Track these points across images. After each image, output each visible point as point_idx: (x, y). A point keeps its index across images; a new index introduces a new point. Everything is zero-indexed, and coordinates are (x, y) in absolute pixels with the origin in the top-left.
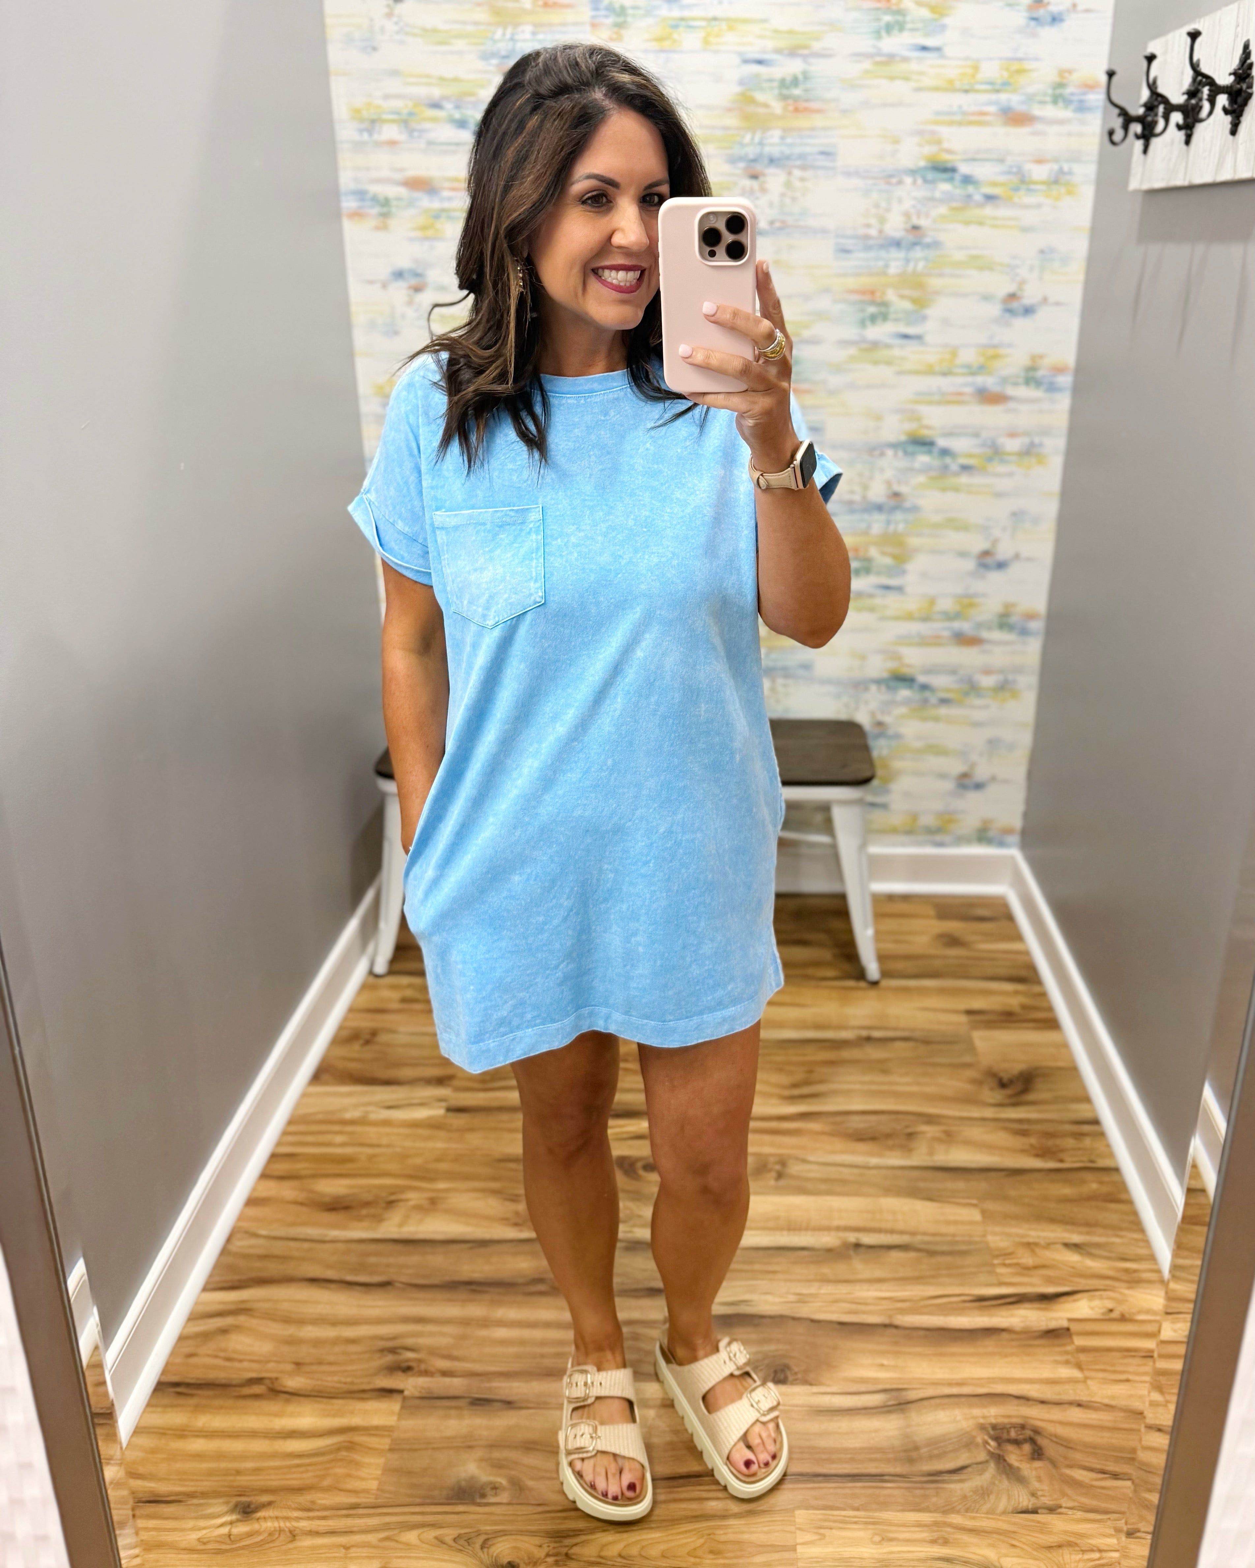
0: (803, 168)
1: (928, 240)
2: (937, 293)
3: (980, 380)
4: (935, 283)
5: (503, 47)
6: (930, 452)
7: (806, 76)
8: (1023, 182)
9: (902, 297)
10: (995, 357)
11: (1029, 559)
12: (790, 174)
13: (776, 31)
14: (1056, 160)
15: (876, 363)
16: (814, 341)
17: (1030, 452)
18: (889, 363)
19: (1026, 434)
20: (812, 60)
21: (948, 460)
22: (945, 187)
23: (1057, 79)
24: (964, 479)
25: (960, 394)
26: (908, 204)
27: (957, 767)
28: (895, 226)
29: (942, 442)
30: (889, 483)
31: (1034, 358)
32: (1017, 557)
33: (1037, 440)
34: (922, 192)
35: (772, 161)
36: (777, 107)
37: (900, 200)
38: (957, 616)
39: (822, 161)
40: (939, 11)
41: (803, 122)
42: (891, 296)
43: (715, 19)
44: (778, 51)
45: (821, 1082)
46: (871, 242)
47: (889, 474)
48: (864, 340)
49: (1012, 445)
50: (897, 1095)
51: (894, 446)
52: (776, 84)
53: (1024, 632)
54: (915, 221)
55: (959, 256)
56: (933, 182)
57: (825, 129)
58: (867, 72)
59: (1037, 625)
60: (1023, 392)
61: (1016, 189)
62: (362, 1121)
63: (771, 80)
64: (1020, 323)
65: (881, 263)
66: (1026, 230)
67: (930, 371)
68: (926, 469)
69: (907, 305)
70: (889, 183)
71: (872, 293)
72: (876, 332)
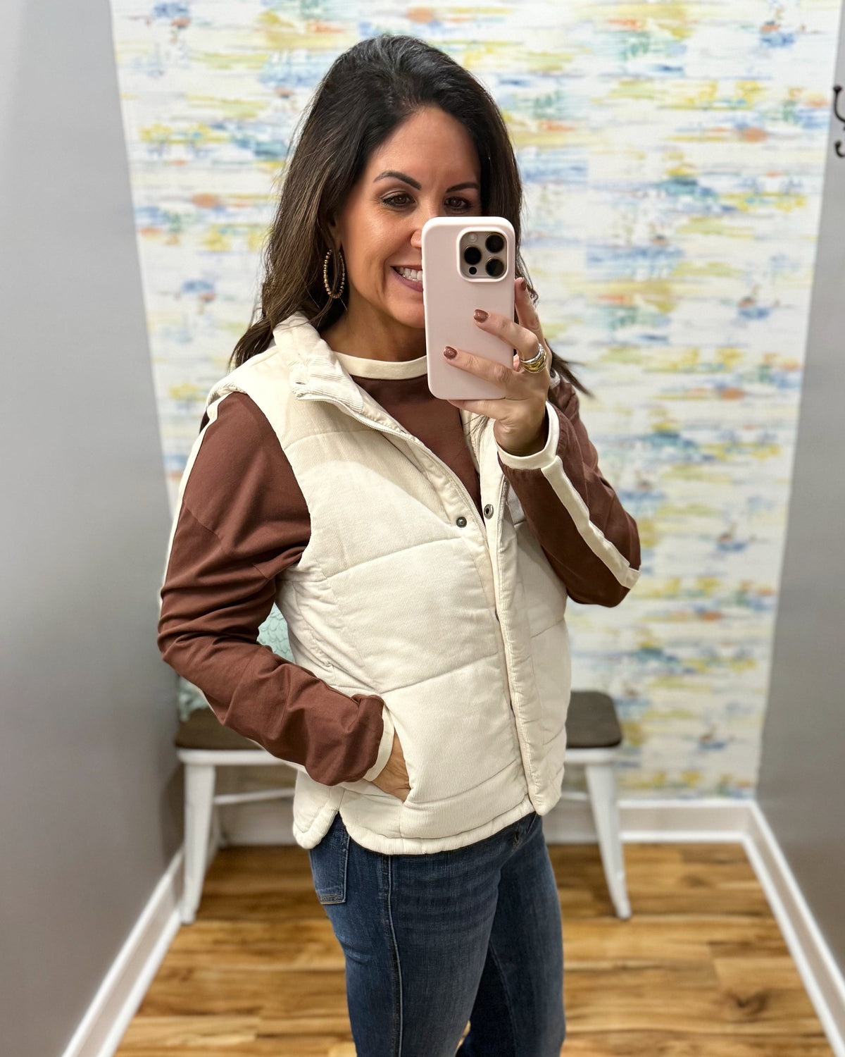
0: (557, 182)
1: (671, 249)
2: (680, 298)
3: (719, 377)
4: (677, 288)
5: (280, 71)
6: (674, 444)
7: (559, 96)
8: (756, 193)
9: (648, 301)
10: (733, 356)
11: (764, 541)
12: (545, 188)
13: (531, 54)
14: (787, 173)
15: (625, 362)
16: (569, 343)
17: (765, 443)
18: (637, 361)
19: (762, 426)
20: (564, 81)
21: (691, 451)
22: (686, 199)
23: (787, 97)
24: (706, 469)
25: (701, 390)
26: (653, 216)
27: (699, 729)
28: (641, 236)
29: (686, 435)
30: (638, 473)
31: (768, 357)
32: (753, 539)
33: (771, 432)
34: (665, 204)
35: (529, 176)
36: (533, 125)
37: (645, 212)
38: (700, 594)
39: (573, 176)
40: (680, 33)
41: (558, 140)
42: (638, 300)
43: (474, 42)
44: (533, 72)
45: (585, 1005)
46: (619, 251)
47: (638, 464)
48: (614, 341)
49: (748, 437)
50: (652, 1016)
51: (644, 438)
52: (531, 104)
53: (759, 607)
54: (660, 231)
55: (699, 263)
56: (675, 195)
57: (576, 146)
58: (614, 91)
59: (771, 601)
60: (757, 388)
61: (750, 201)
62: (182, 1048)
63: (526, 100)
64: (755, 325)
65: (628, 271)
66: (759, 238)
67: (674, 369)
68: (671, 460)
69: (652, 309)
70: (635, 196)
71: (621, 298)
72: (626, 334)
